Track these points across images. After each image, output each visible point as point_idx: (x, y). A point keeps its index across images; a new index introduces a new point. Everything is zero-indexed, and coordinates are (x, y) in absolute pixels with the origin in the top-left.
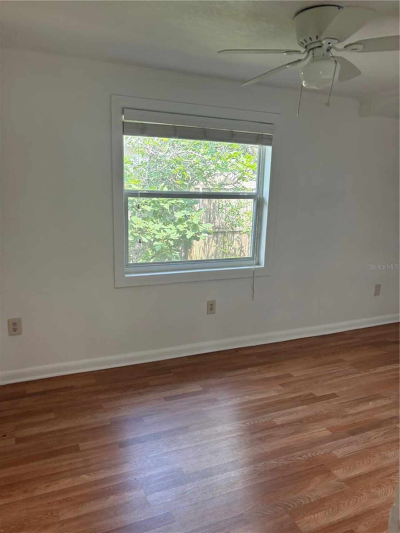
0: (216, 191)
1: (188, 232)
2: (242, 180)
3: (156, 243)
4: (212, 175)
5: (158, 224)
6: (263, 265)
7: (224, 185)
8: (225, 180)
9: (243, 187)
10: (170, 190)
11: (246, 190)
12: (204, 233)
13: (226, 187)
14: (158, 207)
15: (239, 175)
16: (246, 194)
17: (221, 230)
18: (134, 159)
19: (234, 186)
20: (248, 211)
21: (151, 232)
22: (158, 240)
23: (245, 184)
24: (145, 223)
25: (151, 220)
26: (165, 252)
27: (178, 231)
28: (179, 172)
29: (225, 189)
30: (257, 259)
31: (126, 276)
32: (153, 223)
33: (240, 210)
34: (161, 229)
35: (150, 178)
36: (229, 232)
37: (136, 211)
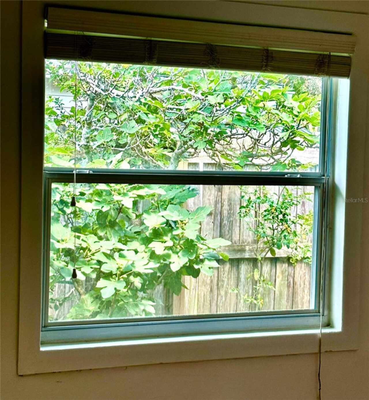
0: (234, 170)
1: (174, 258)
2: (291, 147)
3: (102, 283)
4: (227, 137)
5: (108, 240)
6: (338, 327)
7: (252, 156)
8: (253, 148)
9: (293, 160)
10: (134, 168)
11: (300, 167)
12: (209, 260)
13: (256, 161)
14: (109, 203)
15: (285, 135)
16: (299, 176)
17: (247, 255)
18: (56, 103)
19: (273, 158)
20: (308, 213)
21: (93, 257)
22: (109, 276)
23: (297, 154)
24: (79, 237)
25: (91, 233)
26: (122, 303)
27: (153, 255)
28: (155, 131)
29: (254, 165)
30: (326, 313)
31: (43, 349)
32: (96, 239)
33: (288, 211)
34: (114, 250)
35: (91, 143)
36: (265, 259)
37: (60, 212)
